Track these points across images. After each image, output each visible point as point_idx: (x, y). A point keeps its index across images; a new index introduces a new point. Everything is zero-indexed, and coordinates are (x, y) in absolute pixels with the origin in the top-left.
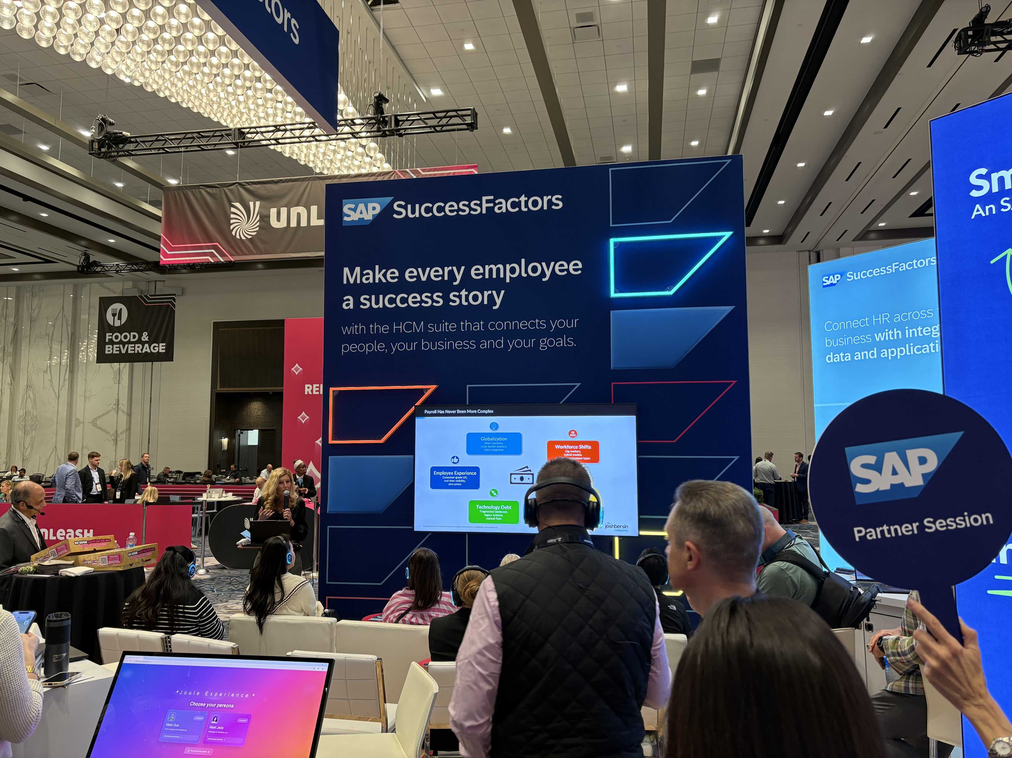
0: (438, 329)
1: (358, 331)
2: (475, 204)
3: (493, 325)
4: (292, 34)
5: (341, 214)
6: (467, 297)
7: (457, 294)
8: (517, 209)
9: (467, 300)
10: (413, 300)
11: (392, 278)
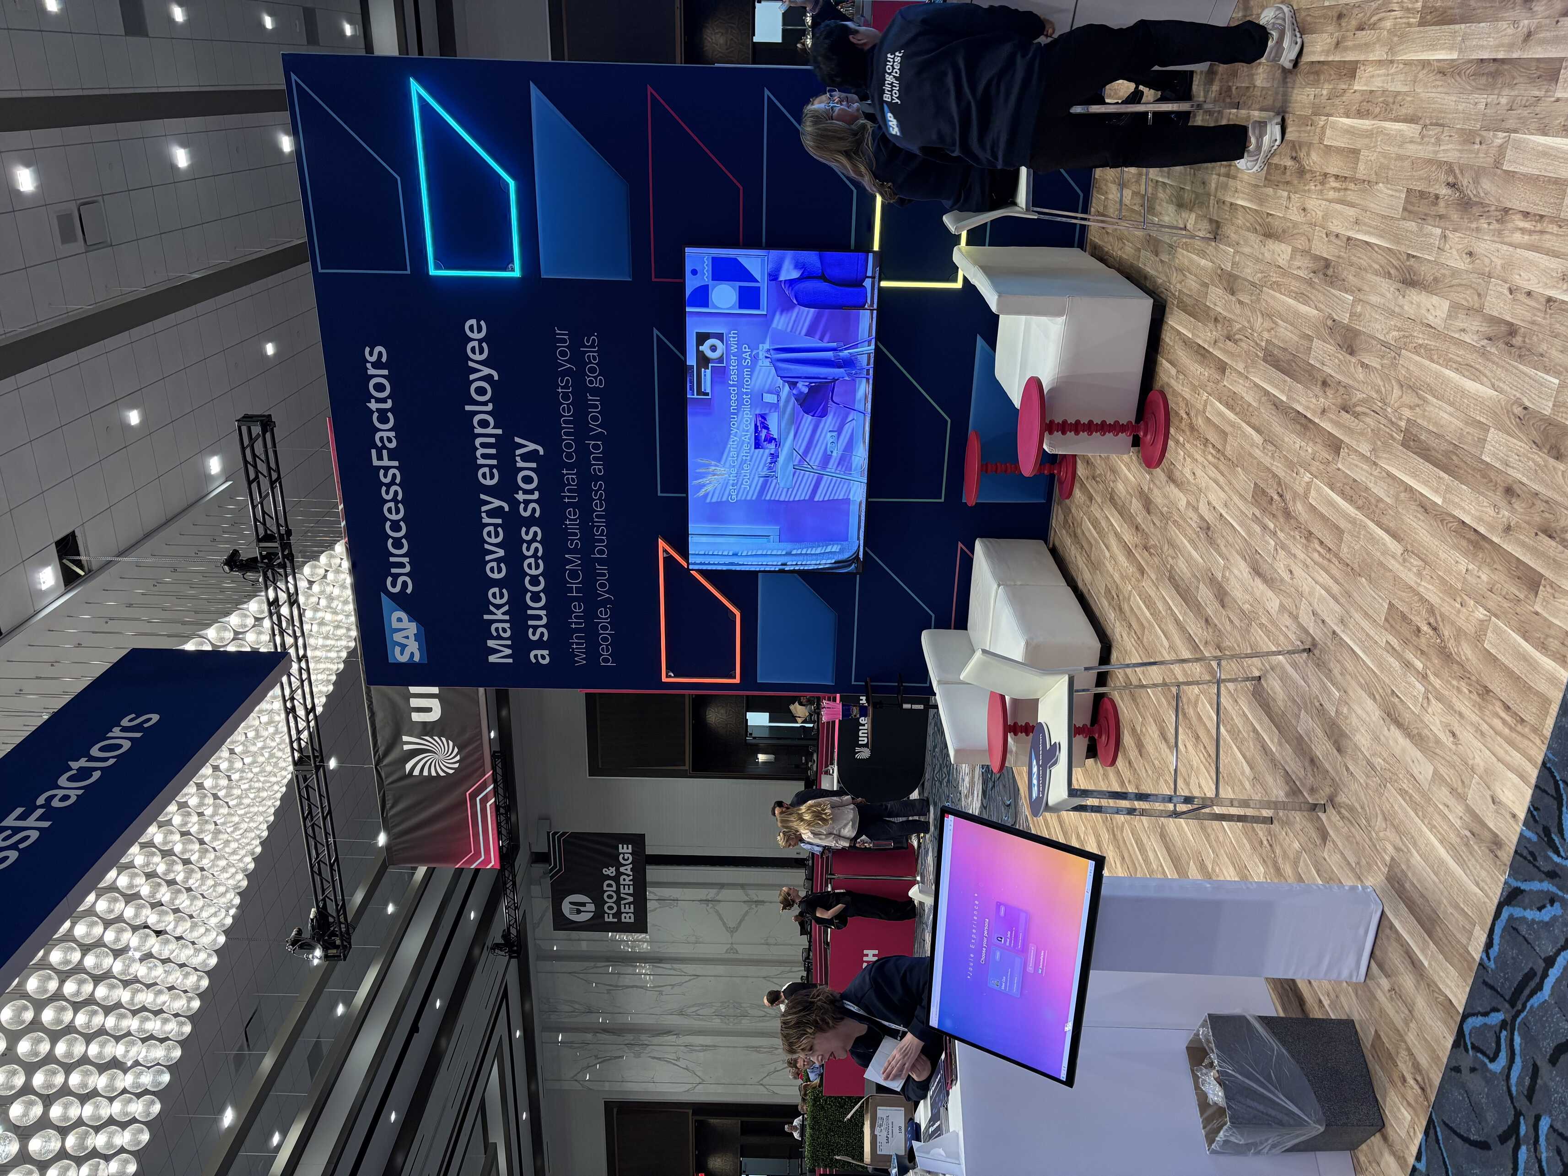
0: (575, 534)
1: (582, 644)
2: (385, 476)
3: (569, 456)
4: (146, 725)
5: (410, 666)
6: (526, 492)
7: (522, 506)
8: (390, 415)
9: (531, 492)
10: (533, 568)
11: (502, 597)
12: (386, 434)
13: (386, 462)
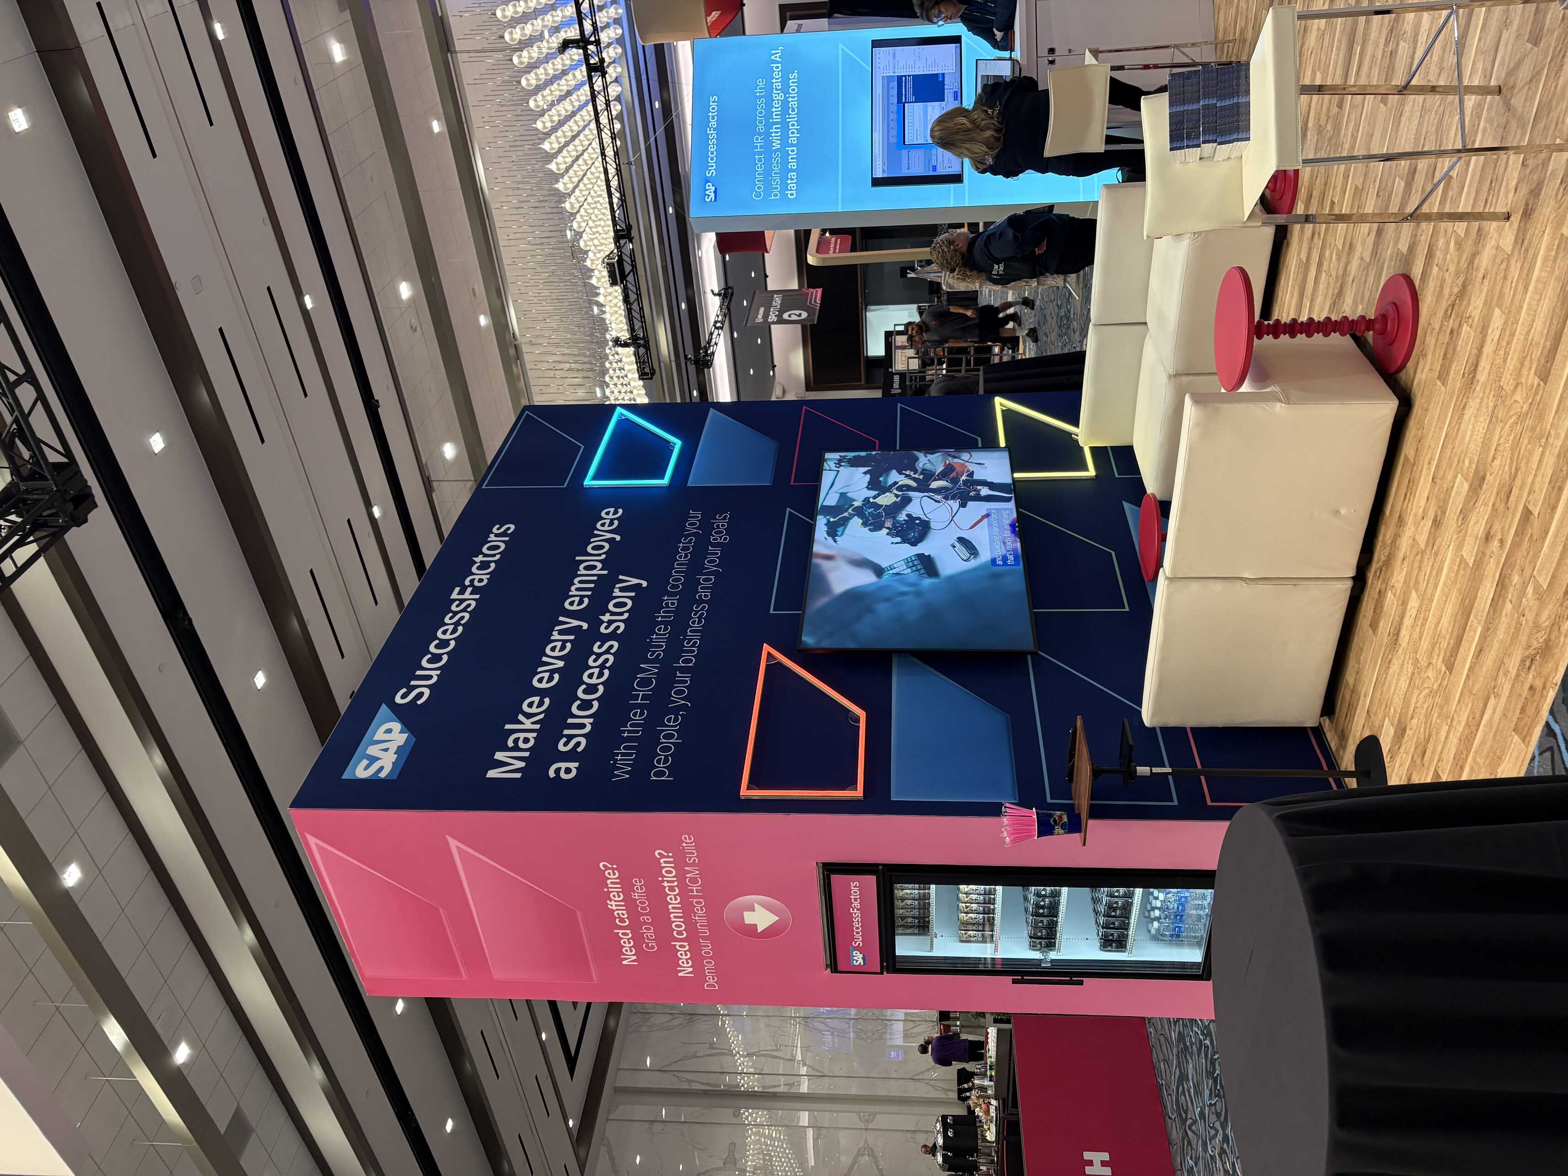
0: (660, 647)
1: (630, 755)
3: (674, 586)
6: (614, 614)
7: (605, 625)
9: (619, 614)
10: (594, 677)
11: (540, 705)
12: (480, 577)
13: (467, 595)
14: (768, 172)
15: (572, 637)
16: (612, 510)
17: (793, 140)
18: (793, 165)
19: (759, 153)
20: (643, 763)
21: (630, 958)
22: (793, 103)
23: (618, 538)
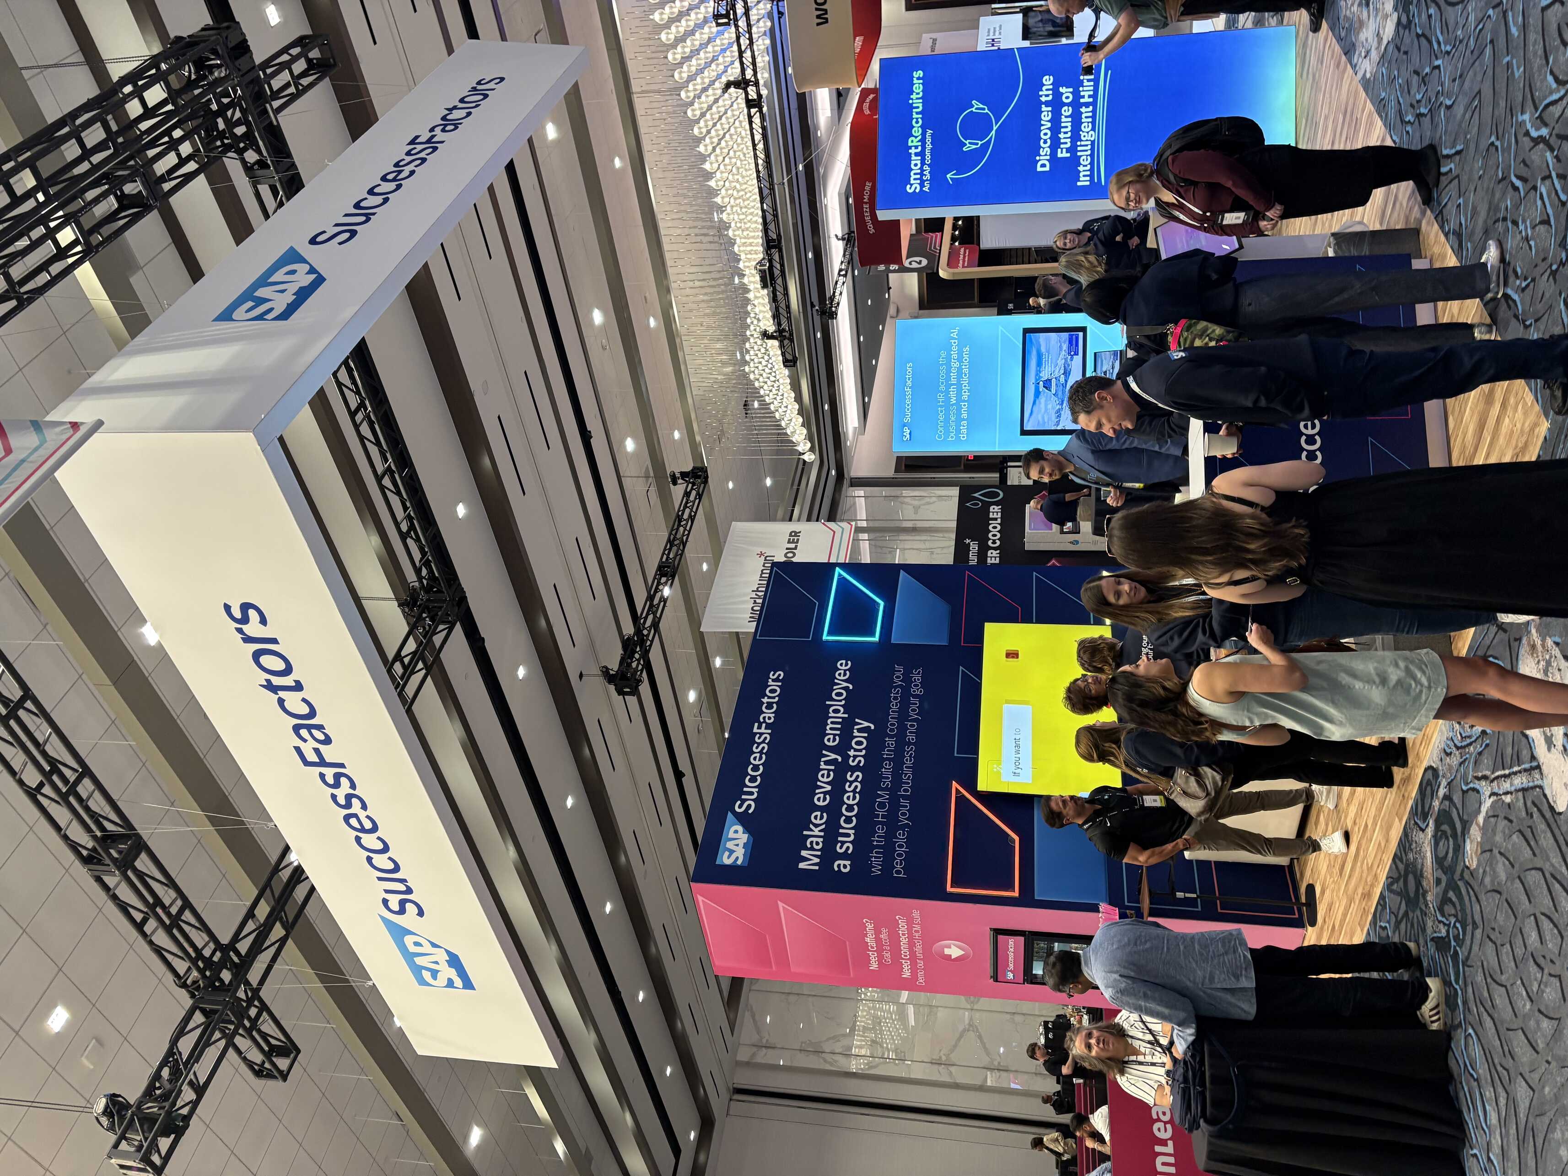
0: (888, 778)
1: (880, 858)
2: (759, 738)
3: (891, 730)
5: (732, 868)
6: (856, 750)
7: (851, 759)
8: (774, 705)
9: (860, 750)
11: (822, 818)
12: (768, 715)
13: (763, 730)
14: (947, 420)
15: (833, 767)
16: (844, 662)
17: (965, 396)
18: (965, 415)
19: (941, 406)
20: (888, 865)
21: (874, 966)
22: (966, 370)
23: (851, 687)
